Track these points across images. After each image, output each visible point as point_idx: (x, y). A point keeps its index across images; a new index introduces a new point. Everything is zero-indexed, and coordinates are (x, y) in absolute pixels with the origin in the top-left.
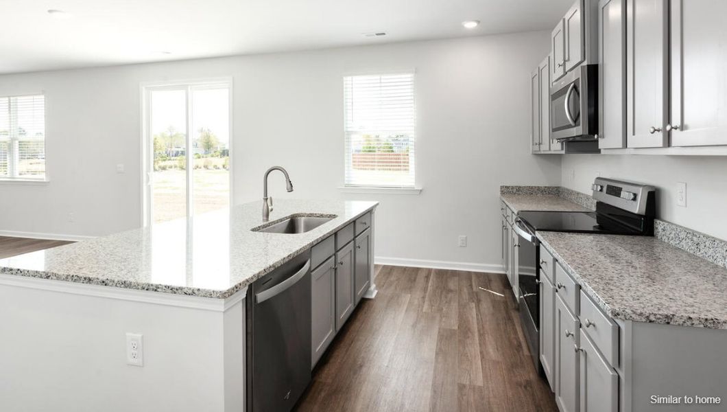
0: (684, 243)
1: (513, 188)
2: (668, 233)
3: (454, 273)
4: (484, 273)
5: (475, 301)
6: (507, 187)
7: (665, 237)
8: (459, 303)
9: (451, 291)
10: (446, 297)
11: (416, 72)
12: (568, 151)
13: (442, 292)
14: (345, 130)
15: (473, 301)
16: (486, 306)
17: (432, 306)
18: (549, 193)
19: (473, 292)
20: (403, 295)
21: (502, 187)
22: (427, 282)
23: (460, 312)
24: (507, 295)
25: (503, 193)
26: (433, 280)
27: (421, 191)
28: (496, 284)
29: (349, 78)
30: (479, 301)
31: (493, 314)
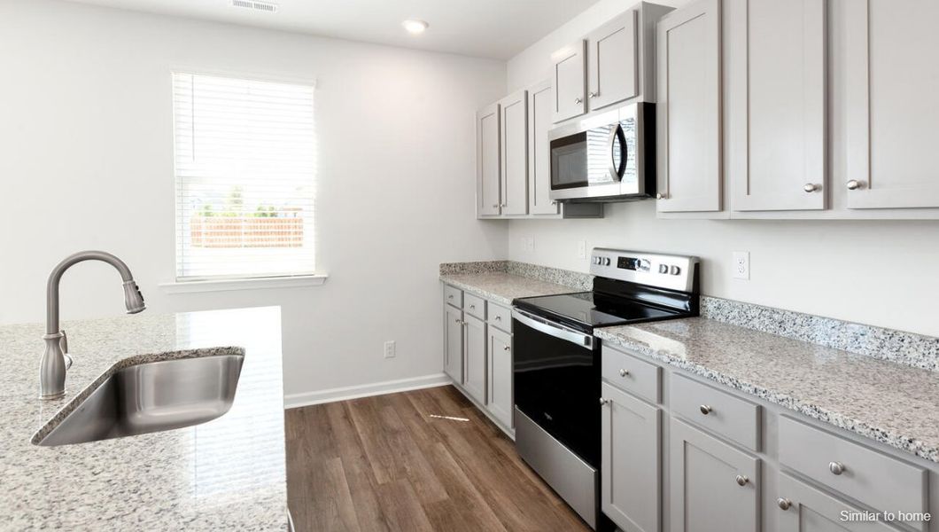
0: (756, 322)
1: (456, 265)
2: (726, 311)
3: (382, 400)
4: (421, 390)
5: (440, 439)
6: (449, 265)
7: (720, 316)
8: (420, 449)
9: (395, 433)
10: (397, 446)
11: (317, 87)
12: (566, 216)
13: (385, 438)
14: (176, 173)
15: (437, 441)
16: (458, 442)
17: (387, 468)
18: (497, 270)
19: (427, 426)
20: (327, 462)
21: (442, 266)
22: (351, 425)
23: (431, 465)
24: (472, 418)
25: (443, 273)
26: (359, 421)
27: (325, 278)
28: (446, 403)
29: (186, 77)
30: (444, 438)
31: (475, 453)
